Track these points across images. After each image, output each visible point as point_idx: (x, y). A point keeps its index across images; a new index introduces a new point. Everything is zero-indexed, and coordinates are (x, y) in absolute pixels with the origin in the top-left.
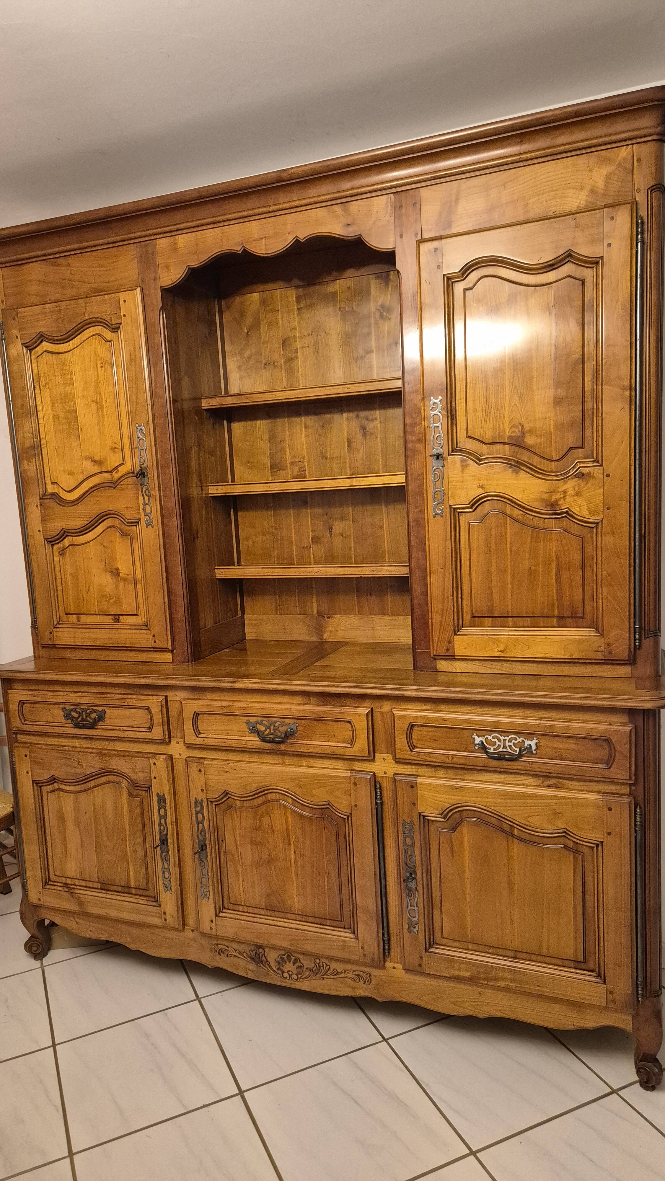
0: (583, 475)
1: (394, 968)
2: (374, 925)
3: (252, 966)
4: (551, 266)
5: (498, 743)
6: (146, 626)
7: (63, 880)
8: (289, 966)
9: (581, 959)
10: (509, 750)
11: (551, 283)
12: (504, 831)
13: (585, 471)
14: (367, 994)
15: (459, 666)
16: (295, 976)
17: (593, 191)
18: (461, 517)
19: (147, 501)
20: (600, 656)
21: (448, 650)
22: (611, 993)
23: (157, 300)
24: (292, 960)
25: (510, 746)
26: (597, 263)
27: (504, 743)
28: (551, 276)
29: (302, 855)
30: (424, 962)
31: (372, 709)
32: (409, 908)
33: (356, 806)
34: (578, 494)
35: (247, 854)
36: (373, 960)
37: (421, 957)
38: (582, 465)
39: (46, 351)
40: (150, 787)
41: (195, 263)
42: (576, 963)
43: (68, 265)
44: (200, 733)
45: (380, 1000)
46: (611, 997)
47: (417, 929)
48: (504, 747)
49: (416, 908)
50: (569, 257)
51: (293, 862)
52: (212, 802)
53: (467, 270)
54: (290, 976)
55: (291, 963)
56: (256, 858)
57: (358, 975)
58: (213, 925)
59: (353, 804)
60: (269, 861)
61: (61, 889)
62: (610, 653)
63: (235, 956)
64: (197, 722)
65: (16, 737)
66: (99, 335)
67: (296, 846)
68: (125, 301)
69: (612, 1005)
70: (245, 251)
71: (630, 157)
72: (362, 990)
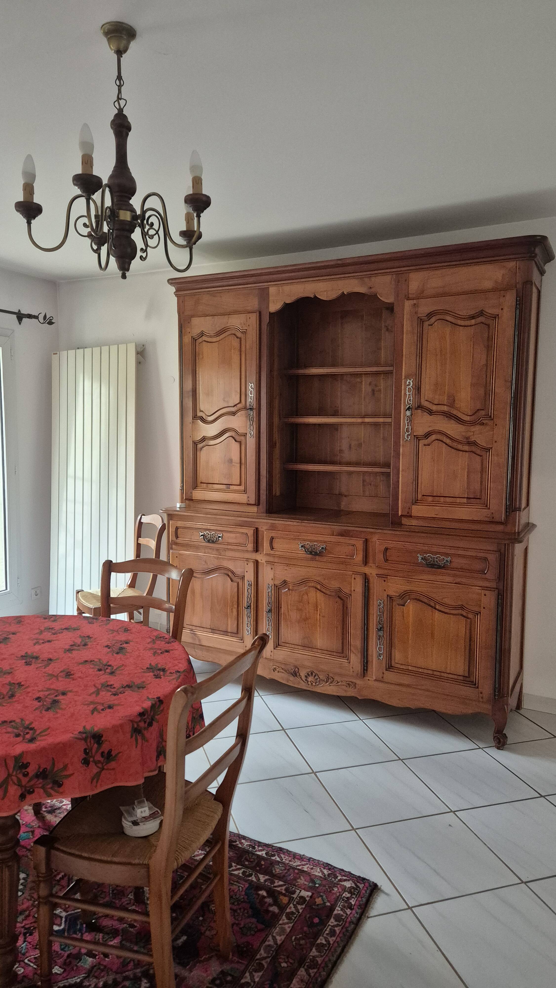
0: (484, 424)
1: (369, 680)
2: (359, 655)
3: (292, 678)
4: (473, 317)
5: (431, 559)
6: (245, 491)
7: (191, 627)
8: (310, 679)
9: (467, 675)
10: (436, 563)
11: (472, 325)
12: (432, 607)
13: (484, 422)
14: (353, 695)
15: (414, 522)
16: (314, 684)
17: (496, 282)
18: (420, 442)
19: (251, 424)
20: (487, 519)
21: (408, 513)
22: (481, 693)
23: (266, 319)
24: (314, 675)
25: (437, 561)
26: (496, 317)
27: (434, 559)
28: (473, 322)
29: (324, 617)
30: (385, 676)
31: (366, 539)
32: (379, 646)
33: (354, 590)
34: (481, 433)
35: (294, 615)
36: (357, 674)
37: (383, 673)
38: (483, 419)
39: (205, 341)
40: (243, 578)
41: (288, 301)
42: (465, 678)
43: (221, 297)
44: (273, 549)
45: (360, 698)
46: (481, 695)
47: (382, 657)
48: (434, 561)
49: (382, 646)
50: (481, 313)
51: (318, 620)
52: (277, 586)
53: (430, 315)
54: (312, 684)
55: (313, 677)
56: (298, 617)
57: (348, 684)
58: (272, 654)
59: (353, 589)
60: (306, 619)
61: (189, 632)
62: (493, 518)
63: (282, 672)
64: (272, 542)
65: (172, 547)
66: (234, 334)
67: (320, 612)
68: (250, 318)
69: (481, 700)
70: (315, 297)
71: (515, 267)
72: (351, 692)
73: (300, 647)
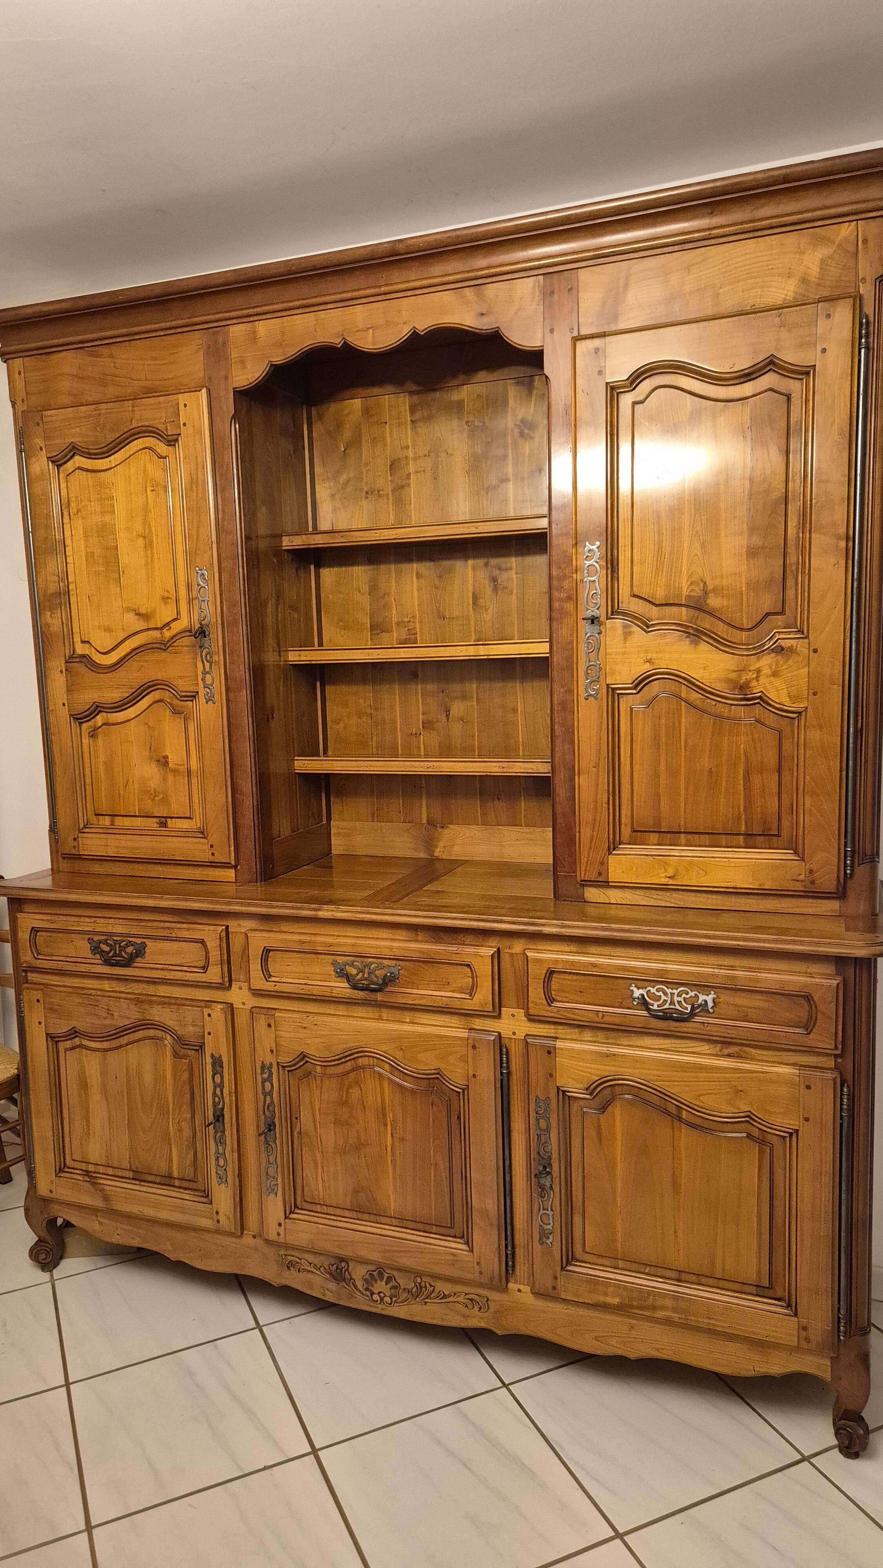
0: (782, 649)
1: (520, 1291)
2: (495, 1233)
3: (332, 1285)
4: (747, 376)
5: (664, 997)
6: (202, 833)
7: (84, 1166)
8: (380, 1286)
9: (766, 1284)
10: (678, 1007)
11: (745, 399)
12: (671, 1115)
13: (784, 644)
14: (483, 1325)
15: (614, 896)
16: (387, 1299)
17: (804, 280)
18: (621, 700)
19: (207, 669)
20: (799, 886)
21: (600, 874)
22: (805, 1328)
23: (228, 405)
24: (385, 1278)
25: (679, 1002)
26: (808, 373)
27: (672, 998)
28: (747, 389)
29: (402, 1140)
30: (560, 1284)
31: (499, 949)
32: (542, 1212)
33: (474, 1076)
34: (775, 674)
35: (329, 1136)
36: (492, 1279)
37: (555, 1277)
38: (782, 636)
39: (80, 468)
40: (202, 1046)
41: (279, 358)
42: (759, 1289)
43: (112, 356)
44: (270, 976)
45: (499, 1333)
46: (803, 1334)
47: (551, 1239)
48: (672, 1003)
49: (550, 1212)
50: (771, 364)
51: (389, 1149)
52: (283, 1067)
53: (637, 377)
54: (382, 1299)
55: (384, 1283)
56: (341, 1142)
57: (471, 1300)
58: (281, 1230)
59: (471, 1073)
60: (358, 1147)
61: (80, 1178)
62: (813, 883)
63: (309, 1271)
64: (266, 961)
65: (26, 976)
66: (150, 448)
67: (394, 1128)
68: (185, 405)
69: (805, 1345)
70: (346, 344)
71: (853, 237)
72: (476, 1320)
73: (347, 1213)
